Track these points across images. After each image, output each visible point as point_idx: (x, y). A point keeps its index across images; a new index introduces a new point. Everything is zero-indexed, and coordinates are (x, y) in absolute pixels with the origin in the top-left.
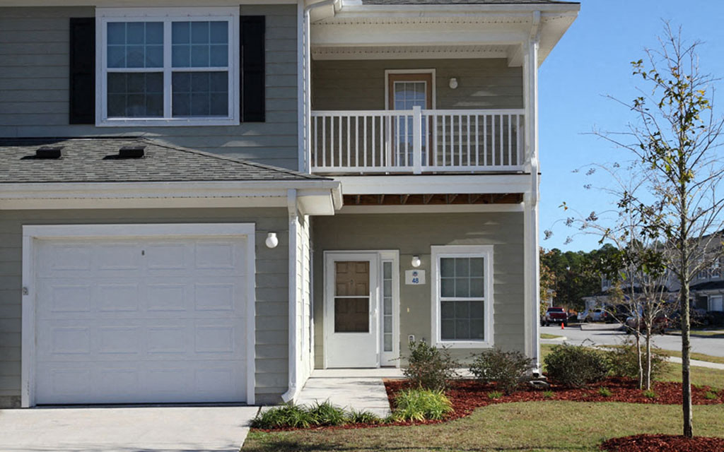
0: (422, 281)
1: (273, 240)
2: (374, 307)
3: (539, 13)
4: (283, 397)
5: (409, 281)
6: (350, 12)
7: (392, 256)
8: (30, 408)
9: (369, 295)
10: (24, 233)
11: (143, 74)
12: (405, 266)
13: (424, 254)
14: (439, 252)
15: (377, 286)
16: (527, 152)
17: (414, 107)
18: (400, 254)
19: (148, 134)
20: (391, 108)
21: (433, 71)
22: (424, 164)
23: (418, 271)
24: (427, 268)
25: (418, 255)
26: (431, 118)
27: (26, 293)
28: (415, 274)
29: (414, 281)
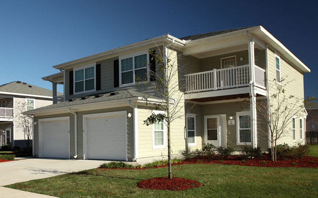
0: (234, 123)
1: (130, 115)
2: (219, 132)
3: (246, 32)
4: (133, 159)
5: (229, 124)
6: (189, 44)
7: (224, 116)
8: (85, 160)
9: (217, 128)
10: (83, 117)
11: (129, 72)
12: (228, 119)
13: (234, 115)
14: (238, 114)
15: (220, 126)
16: (250, 79)
17: (214, 69)
18: (226, 115)
19: (130, 88)
20: (223, 68)
21: (235, 56)
22: (217, 87)
23: (232, 120)
24: (235, 119)
25: (232, 115)
26: (219, 72)
27: (84, 132)
28: (231, 121)
29: (231, 124)
